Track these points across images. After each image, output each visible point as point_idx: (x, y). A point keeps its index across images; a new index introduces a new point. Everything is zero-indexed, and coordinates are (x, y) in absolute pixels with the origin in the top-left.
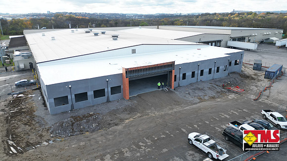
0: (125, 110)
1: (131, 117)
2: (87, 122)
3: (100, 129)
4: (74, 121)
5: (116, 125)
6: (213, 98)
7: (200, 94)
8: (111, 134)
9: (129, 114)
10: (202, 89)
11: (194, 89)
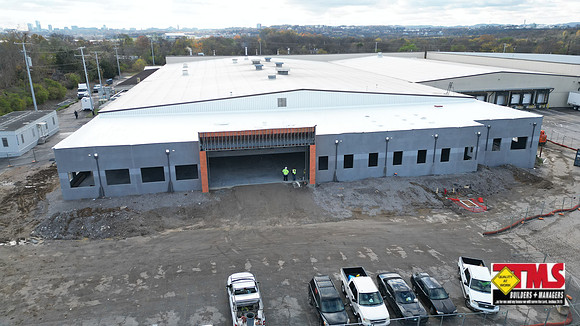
0: (183, 210)
1: (181, 226)
2: (96, 221)
3: (109, 237)
4: (75, 216)
5: (142, 235)
6: (389, 214)
7: (366, 203)
8: (115, 249)
9: (185, 219)
10: (380, 193)
11: (362, 192)
